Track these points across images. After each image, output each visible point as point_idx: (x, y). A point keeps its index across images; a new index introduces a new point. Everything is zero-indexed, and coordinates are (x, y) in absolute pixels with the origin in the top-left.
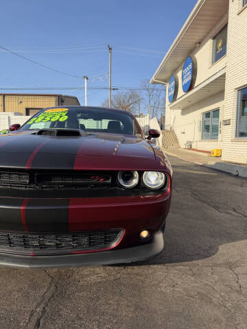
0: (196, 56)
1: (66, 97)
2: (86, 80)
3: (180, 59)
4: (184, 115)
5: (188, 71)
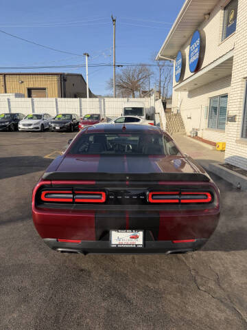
0: (204, 29)
1: (68, 75)
2: (87, 57)
3: (188, 33)
4: (191, 98)
5: (195, 48)
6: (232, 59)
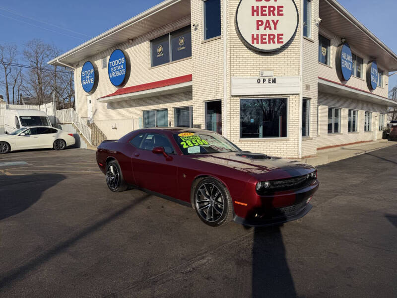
0: (127, 51)
4: (113, 109)
5: (118, 65)
6: (191, 87)
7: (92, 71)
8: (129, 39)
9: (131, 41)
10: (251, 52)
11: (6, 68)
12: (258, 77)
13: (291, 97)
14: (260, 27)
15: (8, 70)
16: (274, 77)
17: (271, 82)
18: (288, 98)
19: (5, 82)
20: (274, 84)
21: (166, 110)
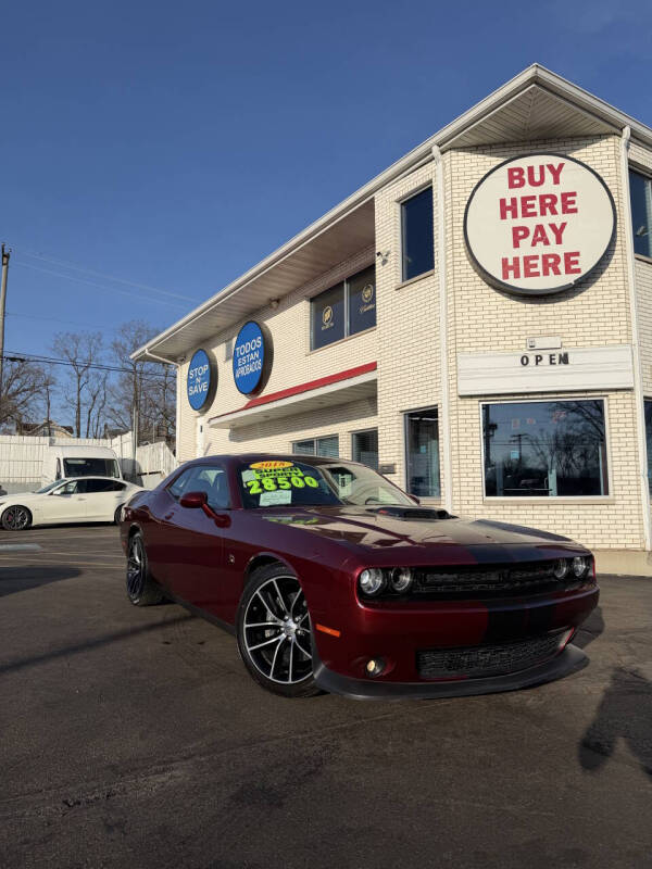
0: (266, 323)
4: (239, 441)
5: (252, 352)
6: (374, 383)
7: (206, 368)
8: (271, 300)
9: (274, 304)
10: (505, 298)
11: (80, 376)
12: (522, 353)
13: (612, 395)
14: (521, 242)
15: (83, 379)
16: (562, 351)
17: (557, 361)
18: (605, 399)
19: (76, 401)
20: (563, 366)
21: (334, 438)
